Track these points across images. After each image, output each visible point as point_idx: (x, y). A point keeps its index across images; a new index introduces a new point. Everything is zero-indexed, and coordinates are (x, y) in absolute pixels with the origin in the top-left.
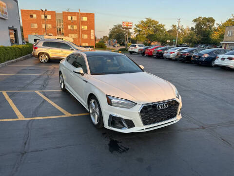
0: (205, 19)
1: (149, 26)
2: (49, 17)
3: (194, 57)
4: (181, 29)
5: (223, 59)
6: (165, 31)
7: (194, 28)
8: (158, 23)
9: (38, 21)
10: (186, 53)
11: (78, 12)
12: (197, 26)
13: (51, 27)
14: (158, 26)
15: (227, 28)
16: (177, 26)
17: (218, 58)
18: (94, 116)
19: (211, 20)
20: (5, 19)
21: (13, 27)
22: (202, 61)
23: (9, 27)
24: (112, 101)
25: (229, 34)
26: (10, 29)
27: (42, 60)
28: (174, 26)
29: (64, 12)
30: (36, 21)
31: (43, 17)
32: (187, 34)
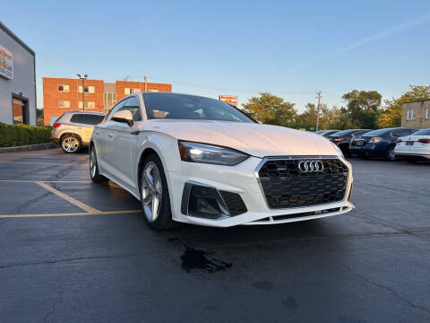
0: (363, 93)
1: (266, 106)
2: (91, 90)
3: (354, 144)
4: (324, 111)
5: (410, 143)
6: (295, 113)
7: (347, 109)
8: (282, 100)
9: (72, 97)
10: (337, 138)
11: (143, 81)
12: (351, 105)
13: (94, 107)
14: (283, 106)
15: (405, 105)
16: (316, 106)
17: (400, 141)
18: (151, 205)
19: (375, 96)
20: (7, 79)
21: (21, 94)
22: (369, 151)
23: (13, 94)
24: (192, 151)
25: (410, 116)
26: (15, 97)
27: (66, 147)
28: (311, 106)
29: (118, 83)
30: (68, 97)
31: (81, 89)
32: (335, 119)
